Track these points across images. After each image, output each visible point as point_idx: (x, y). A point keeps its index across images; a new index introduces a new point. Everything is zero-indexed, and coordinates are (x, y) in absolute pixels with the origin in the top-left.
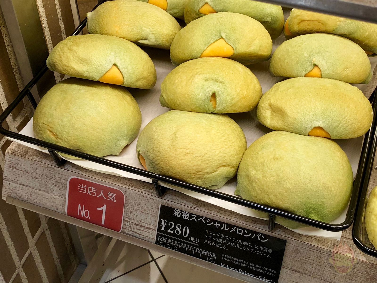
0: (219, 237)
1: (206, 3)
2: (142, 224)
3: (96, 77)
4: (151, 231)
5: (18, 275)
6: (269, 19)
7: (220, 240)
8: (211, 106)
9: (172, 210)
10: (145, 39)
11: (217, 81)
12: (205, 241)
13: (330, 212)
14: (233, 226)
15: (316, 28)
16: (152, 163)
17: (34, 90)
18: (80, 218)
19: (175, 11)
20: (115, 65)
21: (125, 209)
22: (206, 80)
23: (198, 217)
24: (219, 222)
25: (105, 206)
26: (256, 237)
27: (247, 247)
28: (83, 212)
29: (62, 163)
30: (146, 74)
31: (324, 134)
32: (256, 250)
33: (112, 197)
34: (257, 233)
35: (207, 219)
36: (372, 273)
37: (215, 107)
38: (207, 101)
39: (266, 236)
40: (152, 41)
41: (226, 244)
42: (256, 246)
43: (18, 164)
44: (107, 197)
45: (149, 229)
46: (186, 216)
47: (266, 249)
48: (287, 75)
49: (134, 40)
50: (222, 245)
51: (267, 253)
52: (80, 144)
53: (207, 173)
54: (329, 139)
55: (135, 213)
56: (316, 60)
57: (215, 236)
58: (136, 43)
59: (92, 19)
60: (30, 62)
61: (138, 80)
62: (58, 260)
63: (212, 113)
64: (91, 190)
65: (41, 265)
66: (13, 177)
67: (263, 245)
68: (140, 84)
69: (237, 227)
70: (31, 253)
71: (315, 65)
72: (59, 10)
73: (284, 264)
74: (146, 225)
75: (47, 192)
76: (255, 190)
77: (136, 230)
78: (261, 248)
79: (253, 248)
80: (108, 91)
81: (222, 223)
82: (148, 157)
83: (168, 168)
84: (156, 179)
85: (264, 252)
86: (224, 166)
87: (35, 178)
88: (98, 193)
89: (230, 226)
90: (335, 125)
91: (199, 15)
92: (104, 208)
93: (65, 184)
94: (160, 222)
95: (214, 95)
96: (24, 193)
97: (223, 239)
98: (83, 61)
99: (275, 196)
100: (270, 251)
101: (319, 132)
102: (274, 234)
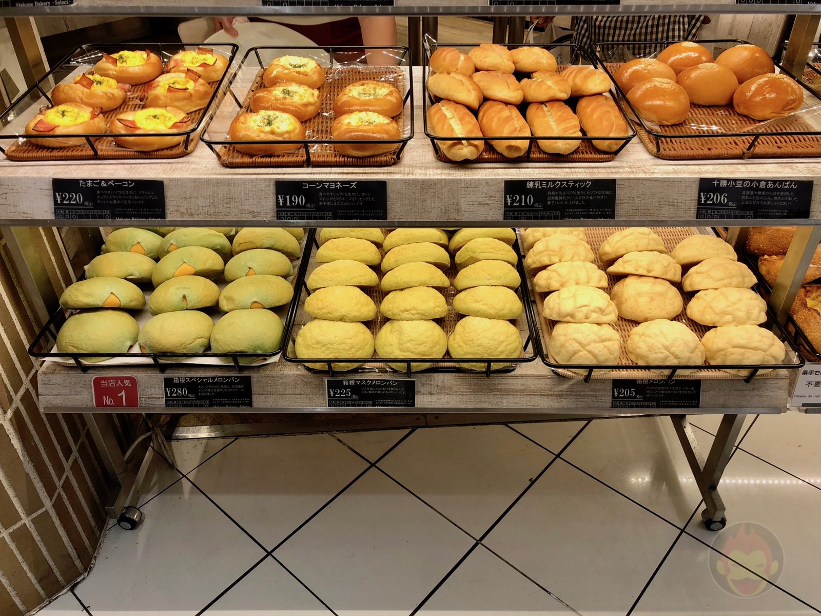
0: (208, 388)
1: (172, 244)
2: (153, 396)
3: (100, 303)
4: (161, 399)
5: (59, 494)
6: (218, 247)
7: (209, 390)
8: (184, 305)
9: (172, 379)
10: (132, 275)
11: (185, 288)
12: (200, 394)
13: (269, 347)
14: (215, 378)
15: (250, 247)
16: (150, 347)
17: (52, 327)
18: (107, 406)
19: (152, 254)
20: (112, 293)
21: (139, 390)
22: (178, 289)
23: (191, 379)
24: (205, 378)
25: (123, 391)
26: (232, 380)
27: (227, 389)
28: (107, 401)
29: (85, 369)
30: (136, 297)
31: (260, 306)
32: (234, 389)
33: (127, 382)
34: (231, 377)
35: (197, 378)
36: (306, 380)
37: (187, 305)
38: (181, 302)
39: (238, 377)
40: (137, 275)
41: (214, 392)
42: (233, 387)
43: (49, 380)
44: (124, 384)
45: (159, 398)
46: (182, 381)
47: (240, 386)
48: (233, 279)
49: (123, 277)
50: (211, 392)
51: (241, 388)
52: (96, 349)
53: (189, 344)
54: (265, 308)
55: (146, 390)
56: (250, 264)
57: (206, 388)
58: (126, 279)
59: (89, 269)
60: (46, 306)
61: (131, 301)
62: (94, 489)
63: (186, 309)
64: (111, 382)
65: (78, 489)
66: (47, 392)
67: (237, 383)
68: (133, 304)
69: (218, 377)
70: (67, 477)
71: (250, 268)
72: (58, 273)
73: (253, 393)
74: (157, 396)
75: (77, 395)
76: (221, 346)
77: (150, 402)
78: (236, 386)
79: (232, 388)
80: (110, 312)
81: (207, 378)
82: (146, 345)
83: (161, 346)
84: (155, 357)
85: (239, 389)
86: (199, 338)
87: (66, 386)
88: (117, 383)
89: (213, 378)
90: (264, 298)
91: (168, 252)
92: (123, 393)
93: (90, 384)
94: (166, 390)
95: (184, 297)
96: (58, 401)
97: (211, 389)
98: (88, 295)
99: (233, 345)
100: (242, 386)
101: (256, 305)
102: (242, 375)
